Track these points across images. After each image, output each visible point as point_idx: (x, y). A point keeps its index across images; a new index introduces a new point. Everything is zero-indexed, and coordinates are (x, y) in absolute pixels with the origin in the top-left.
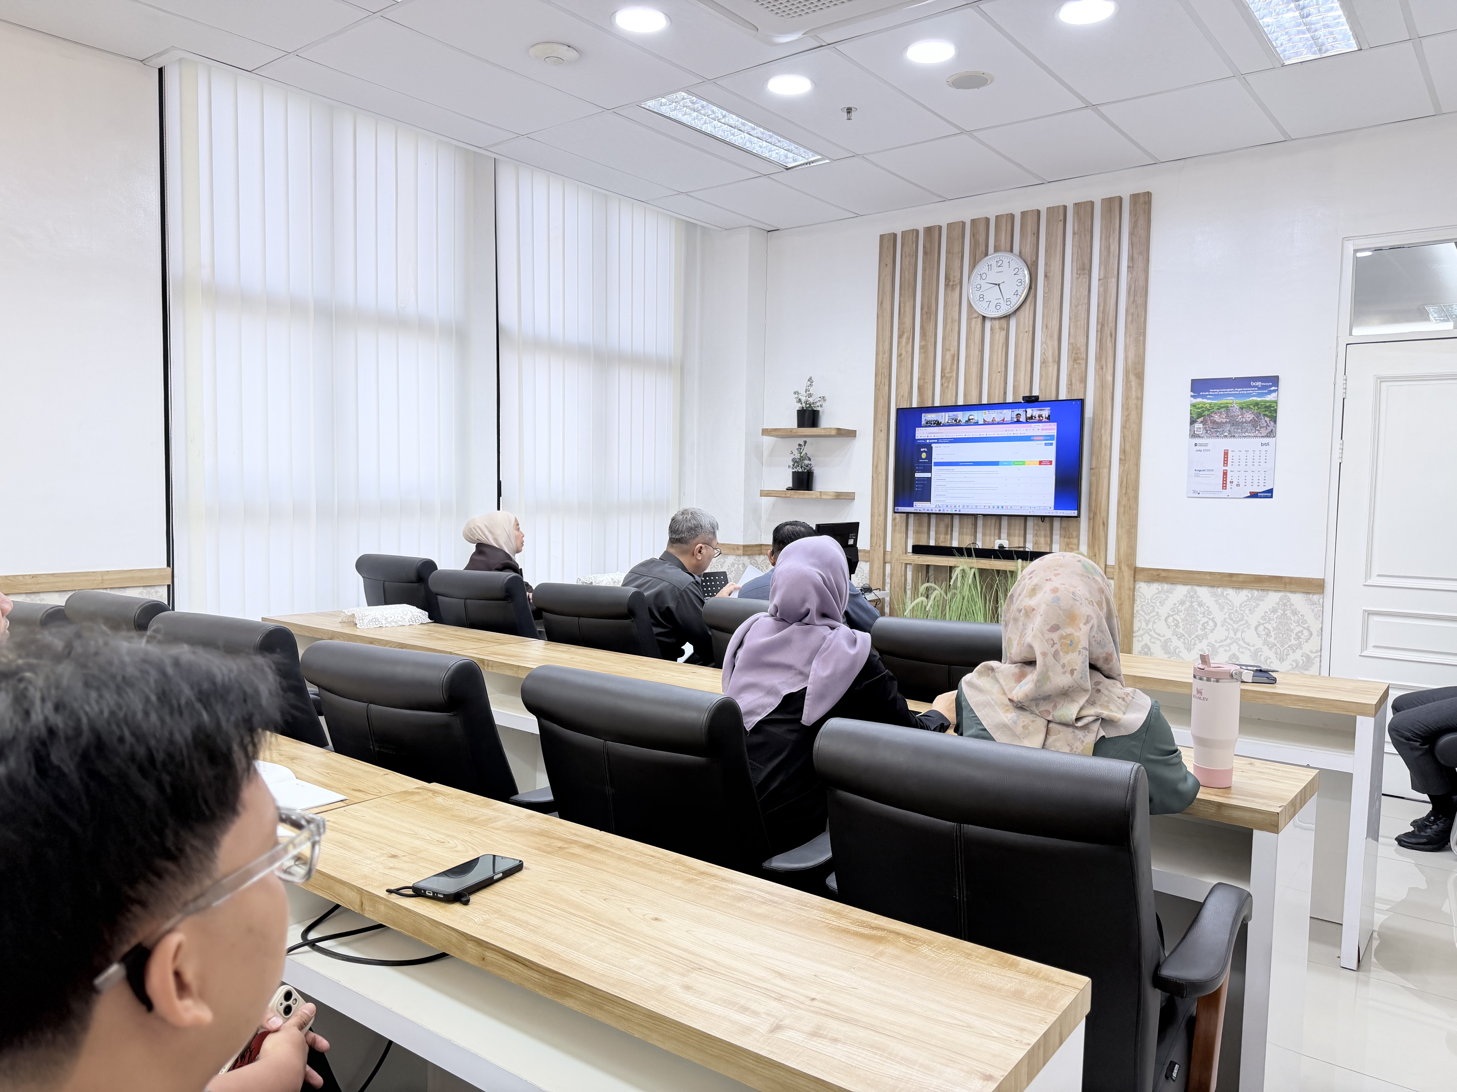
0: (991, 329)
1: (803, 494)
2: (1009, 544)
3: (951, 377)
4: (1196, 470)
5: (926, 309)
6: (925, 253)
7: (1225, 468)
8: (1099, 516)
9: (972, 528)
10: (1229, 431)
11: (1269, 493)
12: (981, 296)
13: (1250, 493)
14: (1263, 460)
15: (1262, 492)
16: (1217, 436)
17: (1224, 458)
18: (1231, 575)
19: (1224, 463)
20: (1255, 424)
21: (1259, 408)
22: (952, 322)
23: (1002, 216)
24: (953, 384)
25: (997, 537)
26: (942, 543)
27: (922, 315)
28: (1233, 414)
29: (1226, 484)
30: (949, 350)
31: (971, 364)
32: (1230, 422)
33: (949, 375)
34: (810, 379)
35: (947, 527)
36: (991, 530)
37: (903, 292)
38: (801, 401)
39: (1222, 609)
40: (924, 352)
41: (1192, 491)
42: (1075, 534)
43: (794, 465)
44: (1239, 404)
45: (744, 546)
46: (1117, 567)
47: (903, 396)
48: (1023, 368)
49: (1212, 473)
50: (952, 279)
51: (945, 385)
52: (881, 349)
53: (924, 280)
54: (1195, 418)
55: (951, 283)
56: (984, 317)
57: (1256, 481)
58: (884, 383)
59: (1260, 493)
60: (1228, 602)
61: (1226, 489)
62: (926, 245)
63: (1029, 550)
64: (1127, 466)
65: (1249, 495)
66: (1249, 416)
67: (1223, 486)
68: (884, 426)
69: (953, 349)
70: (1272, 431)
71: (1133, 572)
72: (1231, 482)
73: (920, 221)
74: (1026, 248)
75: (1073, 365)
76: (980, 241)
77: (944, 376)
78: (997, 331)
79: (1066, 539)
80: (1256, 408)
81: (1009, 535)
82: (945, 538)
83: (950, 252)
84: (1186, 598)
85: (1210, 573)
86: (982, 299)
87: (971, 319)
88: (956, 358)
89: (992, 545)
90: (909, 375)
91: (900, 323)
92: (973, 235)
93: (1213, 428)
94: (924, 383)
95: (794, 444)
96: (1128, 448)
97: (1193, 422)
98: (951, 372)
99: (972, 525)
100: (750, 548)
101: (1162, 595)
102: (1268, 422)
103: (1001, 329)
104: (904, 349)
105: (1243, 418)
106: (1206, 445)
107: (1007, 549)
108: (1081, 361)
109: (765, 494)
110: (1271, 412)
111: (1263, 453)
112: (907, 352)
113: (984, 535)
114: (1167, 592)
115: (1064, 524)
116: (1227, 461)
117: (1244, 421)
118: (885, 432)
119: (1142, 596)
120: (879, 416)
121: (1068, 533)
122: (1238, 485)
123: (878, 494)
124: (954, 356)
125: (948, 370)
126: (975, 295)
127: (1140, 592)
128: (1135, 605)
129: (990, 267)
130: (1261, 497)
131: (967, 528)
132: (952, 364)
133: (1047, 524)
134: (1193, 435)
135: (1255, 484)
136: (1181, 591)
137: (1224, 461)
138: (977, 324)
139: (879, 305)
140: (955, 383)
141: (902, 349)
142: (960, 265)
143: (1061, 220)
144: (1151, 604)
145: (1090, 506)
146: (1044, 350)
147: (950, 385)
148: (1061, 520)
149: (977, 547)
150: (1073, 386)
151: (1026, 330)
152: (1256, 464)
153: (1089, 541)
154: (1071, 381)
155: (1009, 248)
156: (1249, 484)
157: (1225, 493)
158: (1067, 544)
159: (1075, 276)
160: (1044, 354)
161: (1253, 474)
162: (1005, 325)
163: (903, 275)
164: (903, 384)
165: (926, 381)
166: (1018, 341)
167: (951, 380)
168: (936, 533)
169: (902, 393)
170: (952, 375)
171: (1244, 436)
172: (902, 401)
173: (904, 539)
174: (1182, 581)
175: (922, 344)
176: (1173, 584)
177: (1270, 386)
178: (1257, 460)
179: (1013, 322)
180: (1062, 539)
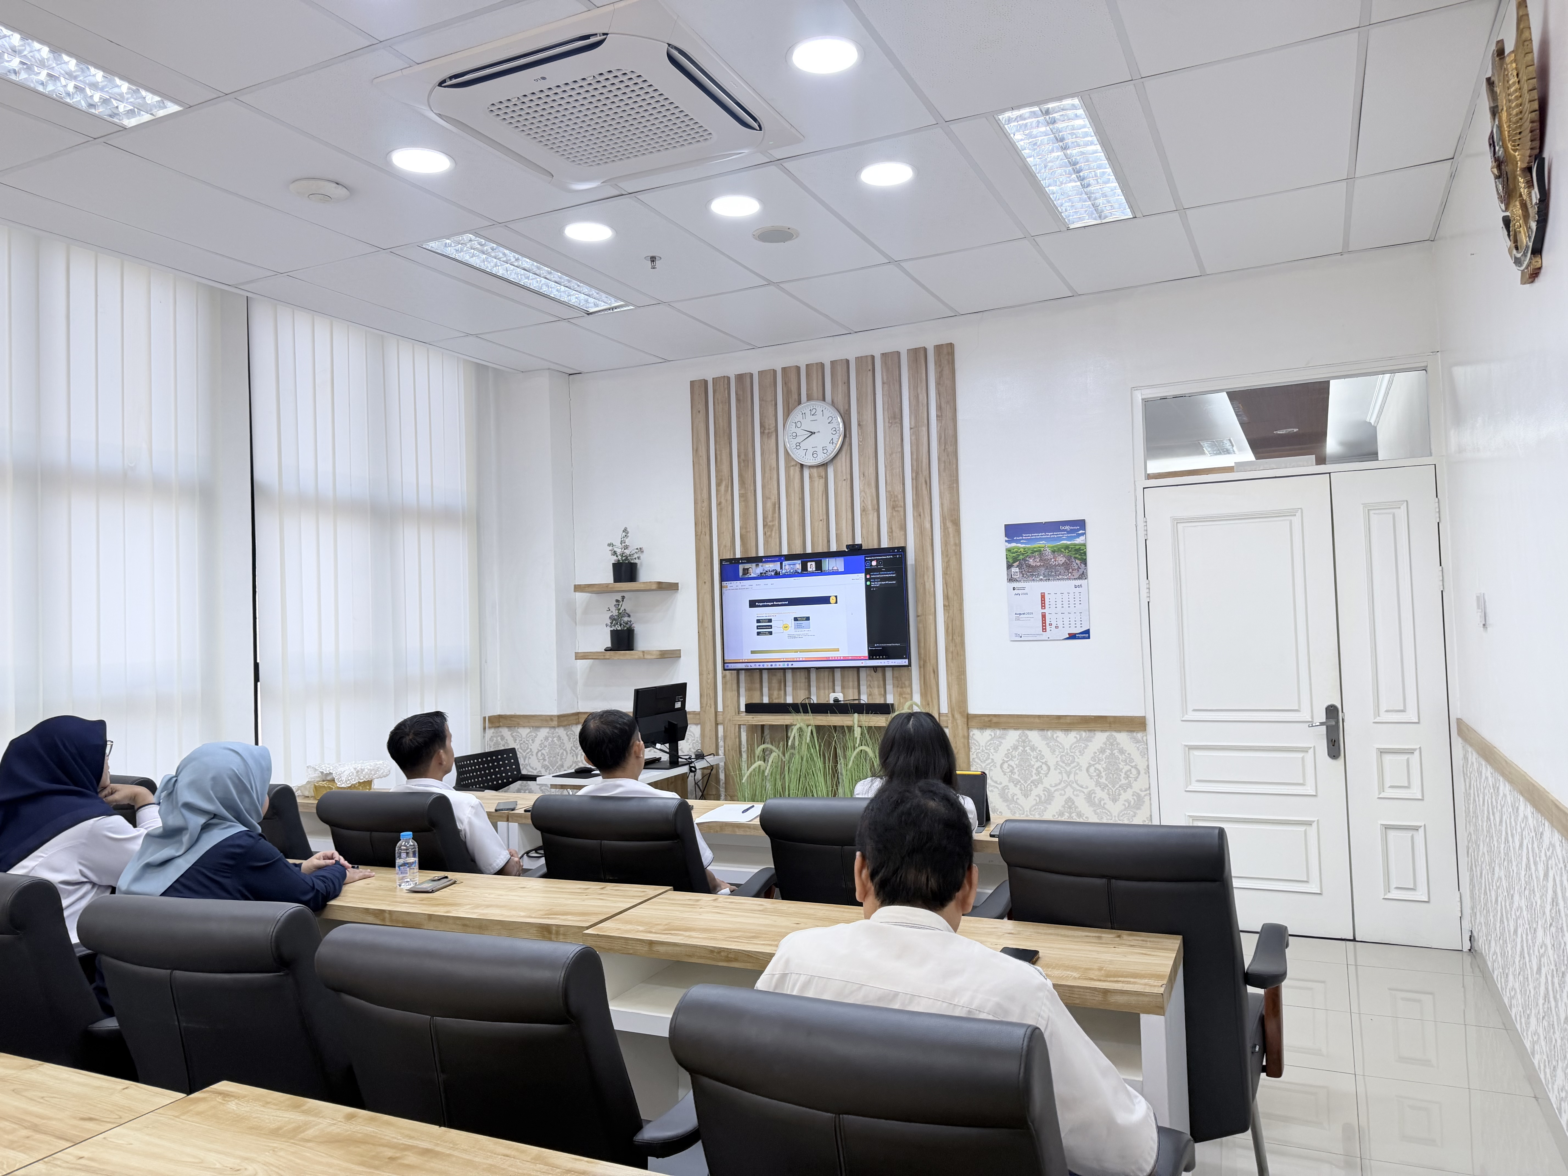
0: (810, 477)
1: (624, 655)
2: (844, 698)
3: (773, 525)
4: (1016, 614)
5: (742, 457)
6: (738, 400)
7: (1043, 611)
8: (929, 664)
9: (805, 682)
10: (1044, 574)
11: (1086, 634)
12: (798, 444)
13: (1069, 634)
14: (1077, 602)
15: (1079, 634)
16: (1033, 580)
17: (1042, 600)
18: (1059, 717)
19: (1042, 606)
20: (1067, 566)
21: (1070, 551)
22: (770, 470)
23: (812, 365)
24: (776, 533)
25: (831, 690)
26: (776, 699)
27: (739, 463)
28: (1046, 557)
29: (1045, 626)
30: (770, 498)
31: (793, 512)
32: (1043, 565)
33: (771, 524)
34: (625, 530)
35: (780, 682)
36: (824, 682)
37: (718, 439)
38: (616, 554)
39: (1053, 752)
40: (744, 501)
41: (1014, 635)
42: (907, 683)
43: (611, 623)
44: (1051, 547)
45: (559, 717)
46: (950, 715)
47: (725, 546)
48: (844, 516)
49: (1031, 616)
50: (767, 427)
51: (768, 534)
52: (699, 497)
53: (738, 427)
54: (1011, 562)
55: (767, 431)
56: (802, 465)
57: (1073, 623)
58: (705, 533)
59: (1078, 634)
60: (1059, 745)
61: (1046, 631)
62: (739, 392)
63: (864, 702)
64: (951, 612)
65: (1068, 636)
66: (1061, 560)
67: (1043, 629)
68: (707, 578)
69: (774, 498)
70: (1083, 574)
71: (966, 720)
72: (1051, 625)
73: (732, 367)
74: (837, 397)
75: (892, 512)
76: (792, 388)
77: (767, 525)
78: (816, 479)
79: (899, 689)
80: (1067, 551)
81: (843, 687)
82: (778, 694)
83: (764, 399)
84: (1019, 743)
85: (1039, 716)
86: (798, 447)
87: (789, 467)
88: (777, 506)
89: (827, 699)
90: (730, 524)
91: (718, 471)
92: (785, 383)
93: (1028, 572)
94: (747, 532)
95: (610, 601)
96: (951, 594)
97: (1009, 566)
98: (773, 521)
99: (805, 678)
100: (565, 718)
101: (995, 741)
102: (1079, 565)
103: (820, 477)
104: (723, 498)
105: (1055, 561)
106: (1024, 588)
107: (842, 702)
108: (899, 509)
109: (580, 656)
110: (1080, 554)
111: (1077, 595)
112: (727, 500)
113: (818, 688)
114: (1000, 738)
115: (896, 673)
116: (1044, 603)
117: (1057, 564)
118: (708, 584)
119: (977, 744)
120: (702, 567)
121: (900, 683)
122: (1057, 627)
123: (704, 651)
124: (775, 505)
125: (770, 518)
126: (791, 443)
127: (974, 739)
128: (971, 753)
129: (804, 415)
130: (1079, 638)
131: (800, 683)
132: (774, 512)
133: (879, 674)
134: (1011, 579)
135: (1073, 625)
136: (1013, 736)
137: (1042, 603)
138: (795, 472)
139: (694, 452)
140: (777, 532)
141: (721, 497)
142: (774, 412)
143: (870, 370)
144: (986, 751)
145: (919, 653)
146: (863, 498)
147: (773, 534)
148: (893, 670)
149: (812, 702)
150: (894, 533)
151: (844, 478)
152: (1072, 606)
153: (921, 690)
154: (891, 528)
155: (821, 397)
156: (1067, 625)
157: (1045, 636)
158: (901, 694)
159: (887, 424)
160: (863, 502)
161: (1070, 615)
162: (823, 473)
163: (717, 422)
164: (725, 534)
165: (749, 530)
166: (837, 489)
167: (774, 529)
168: (769, 690)
169: (724, 543)
170: (774, 523)
171: (1058, 579)
172: (724, 551)
173: (736, 698)
174: (1014, 725)
175: (742, 492)
176: (1005, 729)
177: (1078, 530)
178: (1072, 602)
179: (831, 470)
180: (895, 689)
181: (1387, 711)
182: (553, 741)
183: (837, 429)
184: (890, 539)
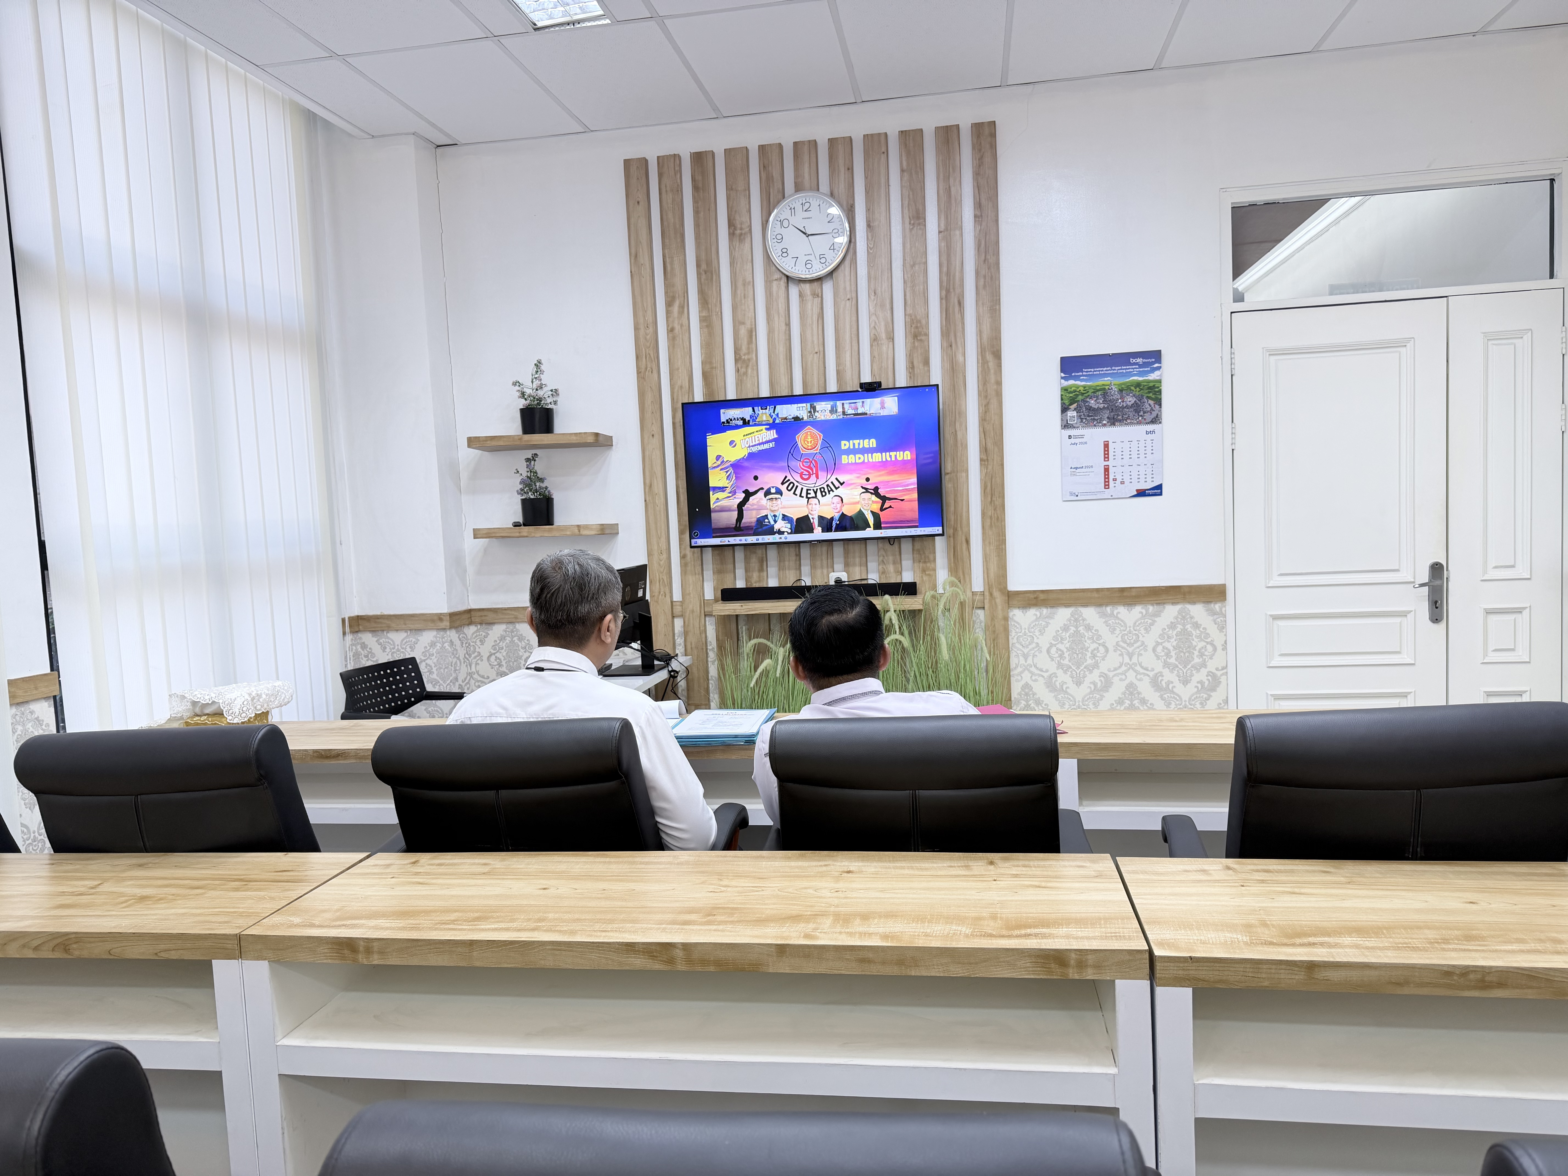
0: (800, 295)
1: (542, 531)
3: (749, 360)
4: (1071, 468)
5: (704, 266)
6: (696, 188)
7: (1106, 463)
8: (960, 533)
9: (794, 560)
10: (1108, 418)
11: (1158, 490)
12: (784, 250)
13: (1137, 490)
14: (1149, 452)
15: (1150, 490)
16: (1095, 426)
17: (1105, 451)
18: (1122, 590)
19: (1105, 458)
20: (1137, 408)
21: (1141, 389)
22: (744, 285)
23: (803, 142)
24: (752, 369)
25: (831, 569)
26: (756, 583)
27: (699, 274)
28: (1112, 398)
29: (1108, 482)
30: (744, 323)
31: (777, 343)
32: (1108, 407)
33: (746, 357)
34: (538, 363)
35: (760, 561)
36: (822, 560)
37: (667, 241)
38: (524, 396)
39: (1113, 631)
40: (707, 326)
41: (1069, 494)
42: (931, 557)
43: (522, 490)
44: (1118, 385)
45: (452, 615)
46: (987, 594)
47: (681, 387)
48: (848, 347)
49: (1091, 470)
50: (739, 226)
51: (743, 370)
52: (642, 321)
53: (697, 225)
54: (1067, 404)
55: (738, 232)
56: (789, 279)
57: (1142, 477)
58: (652, 368)
59: (1148, 490)
60: (1120, 622)
61: (1109, 488)
62: (697, 178)
63: (874, 582)
64: (990, 467)
65: (1136, 493)
66: (1130, 400)
67: (1105, 485)
68: (655, 429)
69: (749, 322)
70: (1157, 416)
71: (1005, 598)
72: (1115, 480)
73: (684, 143)
74: (838, 188)
75: (913, 342)
76: (774, 174)
77: (740, 358)
78: (808, 297)
79: (921, 565)
80: (1138, 389)
81: (847, 565)
82: (759, 577)
83: (732, 189)
84: (1070, 623)
85: (1098, 590)
86: (785, 254)
87: (771, 282)
88: (754, 333)
90: (689, 357)
91: (668, 285)
92: (764, 167)
93: (1089, 416)
94: (712, 368)
95: (518, 460)
97: (1064, 409)
98: (748, 353)
99: (794, 555)
100: (457, 617)
101: (1041, 622)
102: (1153, 406)
103: (814, 295)
104: (676, 322)
105: (1123, 402)
106: (1082, 436)
108: (921, 337)
109: (479, 534)
110: (1154, 392)
111: (1149, 443)
112: (682, 325)
113: (814, 567)
114: (1047, 617)
115: (918, 545)
116: (1108, 454)
117: (1125, 405)
118: (659, 437)
119: (1018, 626)
120: (650, 415)
121: (923, 557)
122: (1122, 483)
123: (656, 523)
125: (744, 349)
126: (775, 248)
127: (1015, 621)
128: (1010, 637)
129: (793, 210)
130: (1149, 495)
131: (789, 561)
132: (749, 342)
133: (896, 546)
134: (1066, 426)
135: (1142, 480)
136: (1063, 614)
137: (1105, 454)
138: (778, 285)
139: (633, 258)
140: (755, 367)
141: (673, 322)
142: (748, 207)
143: (883, 153)
144: (1029, 634)
147: (748, 372)
148: (913, 540)
149: (803, 584)
150: (915, 370)
151: (848, 297)
152: (1142, 456)
153: (949, 564)
154: (912, 363)
155: (816, 187)
156: (1135, 480)
157: (1108, 493)
158: (924, 571)
159: (907, 226)
160: (873, 328)
161: (1139, 468)
162: (820, 290)
163: (664, 217)
164: (680, 370)
165: (714, 365)
166: (838, 311)
167: (751, 364)
168: (747, 570)
169: (679, 383)
170: (750, 357)
171: (1126, 424)
172: (680, 393)
173: (700, 583)
174: (1066, 602)
175: (704, 314)
176: (1052, 607)
177: (1154, 363)
178: (1142, 452)
179: (828, 288)
180: (916, 565)
181: (1496, 567)
182: (443, 647)
183: (840, 231)
184: (910, 377)
